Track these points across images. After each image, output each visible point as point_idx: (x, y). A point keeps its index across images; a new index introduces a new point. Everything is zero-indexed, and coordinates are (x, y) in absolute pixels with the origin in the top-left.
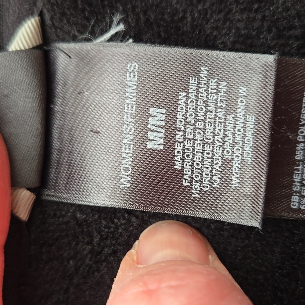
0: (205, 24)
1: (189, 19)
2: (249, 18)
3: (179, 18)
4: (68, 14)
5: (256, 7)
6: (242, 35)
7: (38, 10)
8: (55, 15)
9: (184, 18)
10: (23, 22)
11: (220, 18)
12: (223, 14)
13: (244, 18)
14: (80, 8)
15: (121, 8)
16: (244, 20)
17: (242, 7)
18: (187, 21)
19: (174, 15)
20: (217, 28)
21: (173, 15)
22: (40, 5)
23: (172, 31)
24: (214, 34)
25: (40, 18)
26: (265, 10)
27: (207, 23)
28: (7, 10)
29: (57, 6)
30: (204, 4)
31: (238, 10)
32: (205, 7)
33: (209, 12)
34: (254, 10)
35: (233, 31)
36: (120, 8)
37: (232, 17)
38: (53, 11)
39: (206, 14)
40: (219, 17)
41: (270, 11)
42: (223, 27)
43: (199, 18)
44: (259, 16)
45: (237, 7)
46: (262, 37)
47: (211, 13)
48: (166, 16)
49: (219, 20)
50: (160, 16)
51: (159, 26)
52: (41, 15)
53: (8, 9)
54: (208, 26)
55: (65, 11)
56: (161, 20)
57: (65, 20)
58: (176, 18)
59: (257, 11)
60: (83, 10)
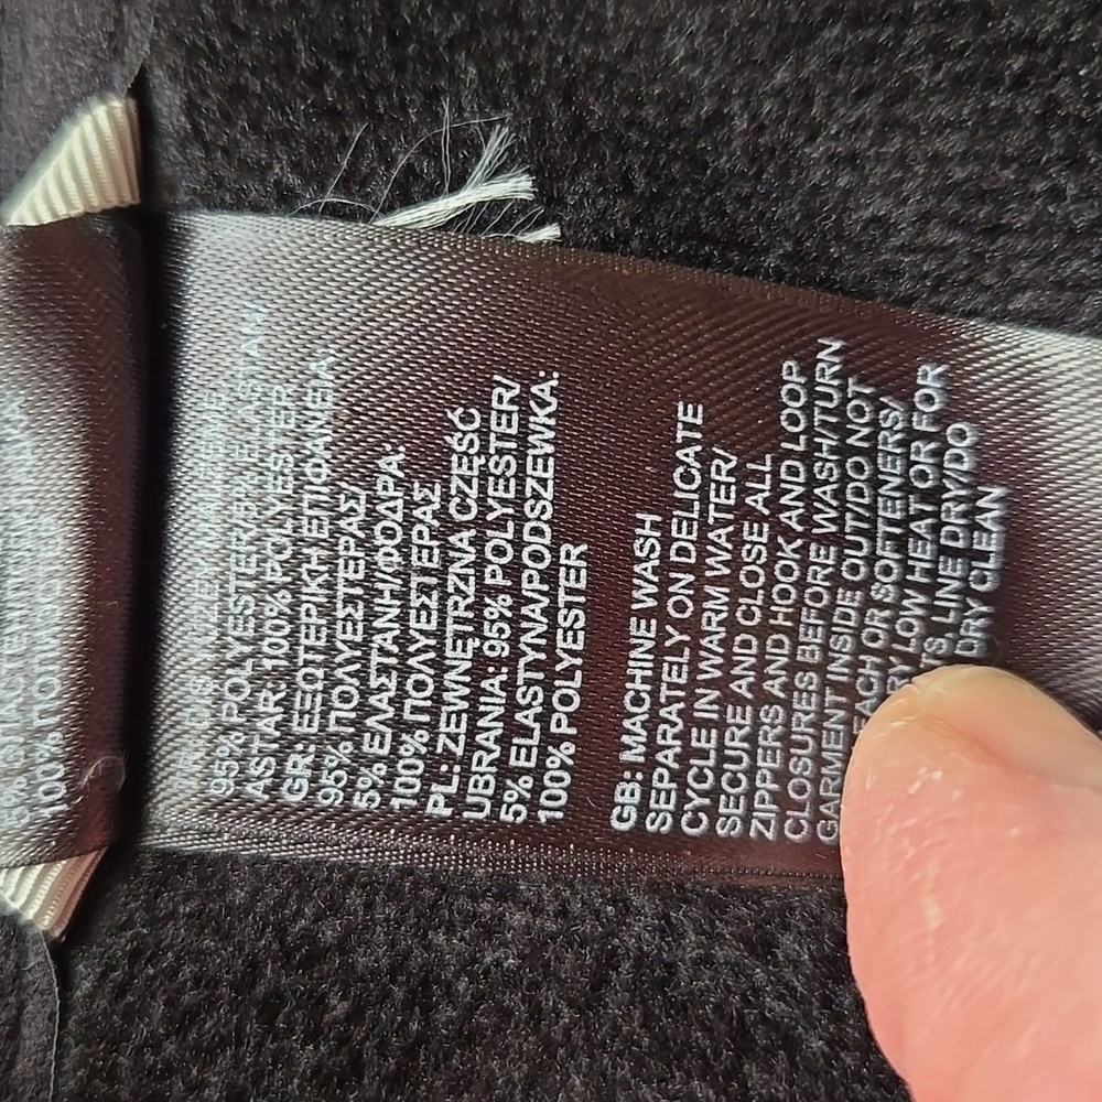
0: (804, 144)
1: (741, 124)
2: (985, 110)
3: (698, 117)
4: (254, 93)
5: (1015, 67)
6: (957, 184)
7: (126, 73)
8: (204, 93)
9: (719, 118)
10: (65, 124)
11: (864, 115)
12: (878, 98)
13: (966, 111)
14: (303, 70)
15: (473, 71)
16: (966, 121)
17: (959, 68)
18: (731, 130)
19: (679, 106)
20: (852, 159)
21: (675, 107)
22: (137, 51)
23: (676, 168)
24: (842, 182)
25: (132, 103)
26: (1057, 79)
27: (812, 139)
28: (16, 81)
29: (208, 59)
30: (801, 62)
31: (940, 83)
32: (805, 73)
33: (821, 92)
34: (1007, 81)
35: (920, 169)
36: (466, 71)
37: (917, 110)
38: (195, 79)
39: (808, 101)
40: (860, 112)
41: (1078, 81)
42: (878, 154)
43: (780, 120)
44: (1030, 105)
45: (937, 68)
46: (1039, 187)
47: (829, 97)
48: (649, 112)
49: (858, 127)
50: (625, 112)
51: (621, 147)
52: (140, 91)
53: (18, 79)
54: (816, 152)
55: (243, 81)
56: (629, 124)
57: (244, 116)
58: (687, 120)
59: (1019, 82)
60: (317, 78)
